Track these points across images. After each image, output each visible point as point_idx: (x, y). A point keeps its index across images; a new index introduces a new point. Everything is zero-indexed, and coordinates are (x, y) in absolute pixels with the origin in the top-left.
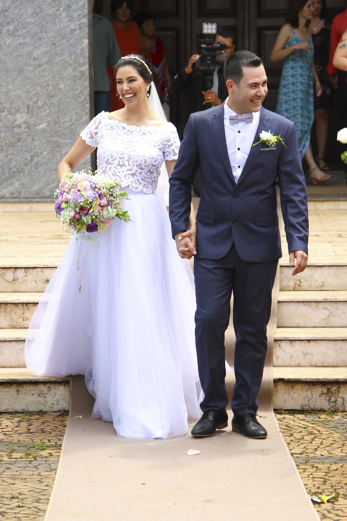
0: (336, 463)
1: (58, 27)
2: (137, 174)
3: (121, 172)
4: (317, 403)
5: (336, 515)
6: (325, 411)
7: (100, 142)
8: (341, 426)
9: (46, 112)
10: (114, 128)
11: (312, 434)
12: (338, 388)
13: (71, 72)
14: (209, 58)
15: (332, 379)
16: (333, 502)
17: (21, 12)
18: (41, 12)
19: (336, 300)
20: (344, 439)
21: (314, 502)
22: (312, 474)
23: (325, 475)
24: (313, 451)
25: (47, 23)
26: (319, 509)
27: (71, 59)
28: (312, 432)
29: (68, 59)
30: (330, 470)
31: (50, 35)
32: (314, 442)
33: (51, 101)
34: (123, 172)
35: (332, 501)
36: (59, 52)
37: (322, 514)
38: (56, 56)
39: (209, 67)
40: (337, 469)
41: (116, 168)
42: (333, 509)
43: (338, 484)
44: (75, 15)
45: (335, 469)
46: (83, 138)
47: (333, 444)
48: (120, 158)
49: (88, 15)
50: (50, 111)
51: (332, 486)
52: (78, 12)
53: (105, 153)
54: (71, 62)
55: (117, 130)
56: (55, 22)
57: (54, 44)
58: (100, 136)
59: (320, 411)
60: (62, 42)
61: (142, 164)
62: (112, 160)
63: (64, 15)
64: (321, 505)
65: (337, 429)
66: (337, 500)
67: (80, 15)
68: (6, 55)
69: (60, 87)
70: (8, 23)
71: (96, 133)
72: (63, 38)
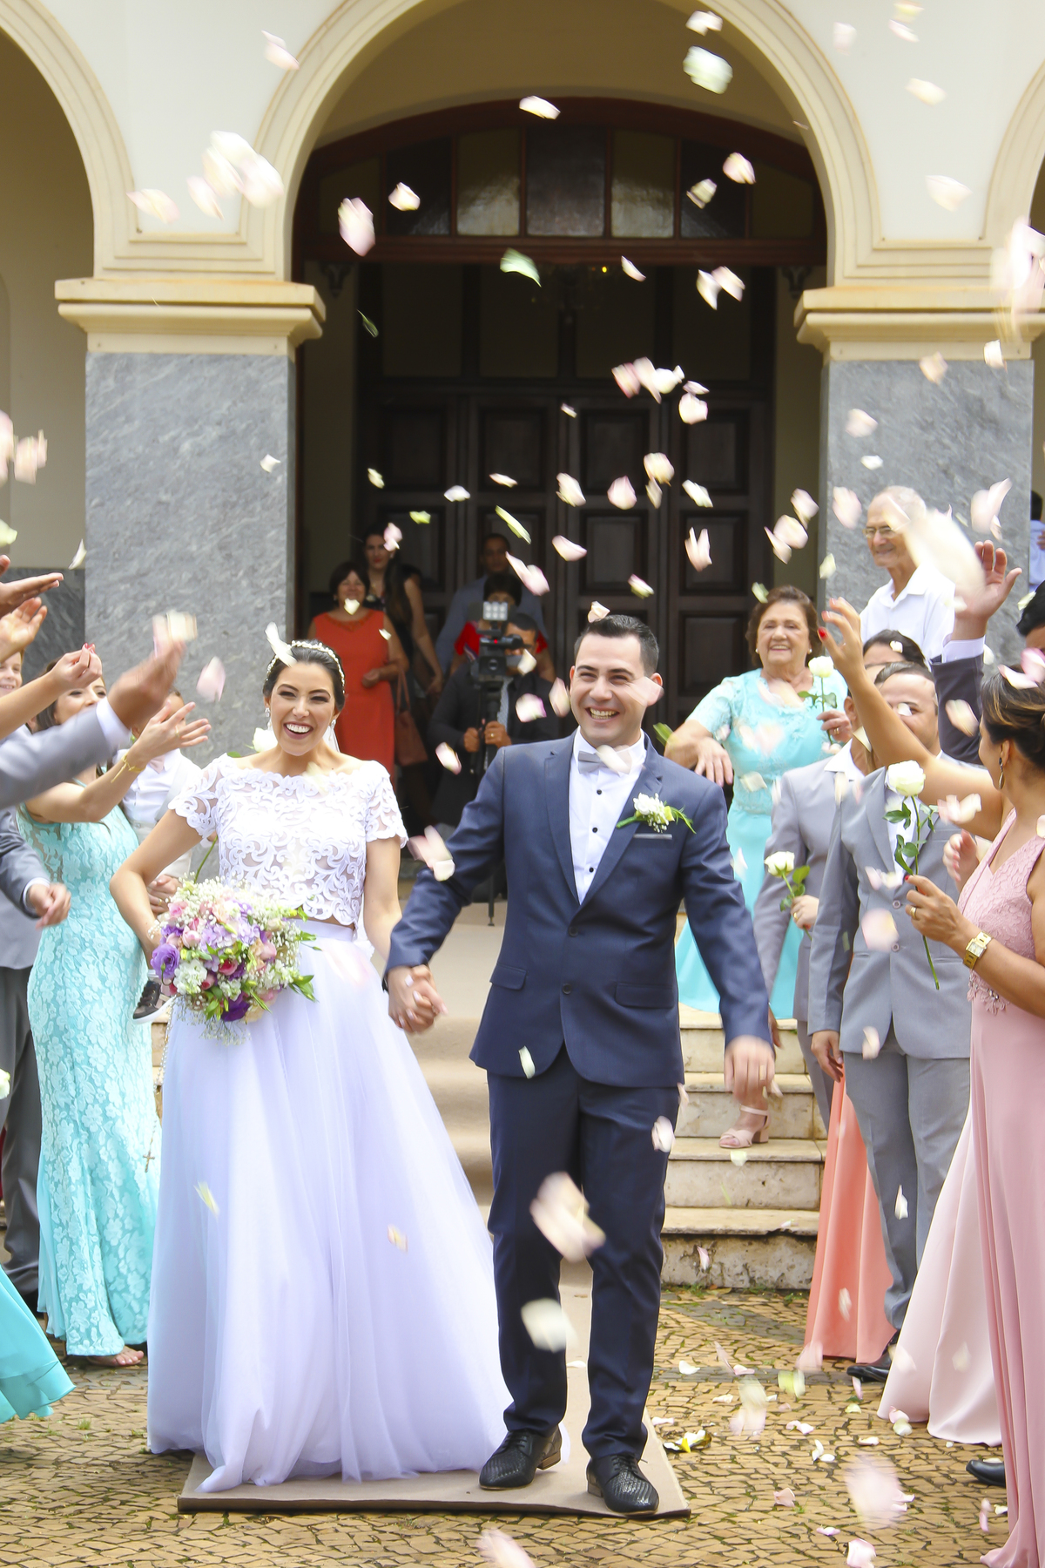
0: (706, 1380)
1: (233, 604)
2: (318, 880)
3: (283, 880)
4: (676, 1272)
5: (707, 1473)
6: (690, 1287)
7: (226, 821)
8: (717, 1313)
9: (208, 749)
10: (253, 786)
11: (666, 1327)
12: (713, 1246)
13: (254, 680)
14: (493, 661)
15: (703, 1231)
16: (701, 1450)
17: (172, 577)
18: (205, 578)
19: (711, 1090)
20: (721, 1337)
21: (669, 1451)
22: (665, 1400)
23: (688, 1402)
24: (667, 1358)
25: (216, 596)
26: (677, 1462)
27: (255, 658)
28: (666, 1323)
29: (249, 659)
30: (696, 1393)
31: (219, 617)
32: (669, 1342)
33: (217, 731)
34: (287, 877)
35: (698, 1447)
36: (235, 646)
37: (681, 1471)
38: (230, 654)
39: (493, 677)
40: (708, 1392)
41: (270, 872)
42: (701, 1463)
43: (712, 1419)
44: (265, 583)
45: (705, 1391)
46: (180, 813)
47: (701, 1345)
48: (278, 848)
49: (287, 584)
50: (216, 747)
51: (700, 1422)
52: (269, 580)
53: (240, 840)
54: (255, 663)
55: (261, 791)
56: (229, 596)
57: (225, 633)
58: (224, 806)
59: (681, 1286)
60: (239, 629)
61: (327, 857)
62: (259, 855)
63: (244, 583)
64: (681, 1455)
65: (709, 1318)
66: (709, 1447)
67: (272, 583)
68: (141, 650)
69: (234, 706)
70: (148, 596)
71: (213, 802)
72: (242, 623)
